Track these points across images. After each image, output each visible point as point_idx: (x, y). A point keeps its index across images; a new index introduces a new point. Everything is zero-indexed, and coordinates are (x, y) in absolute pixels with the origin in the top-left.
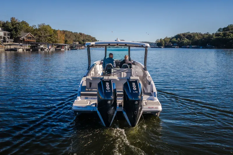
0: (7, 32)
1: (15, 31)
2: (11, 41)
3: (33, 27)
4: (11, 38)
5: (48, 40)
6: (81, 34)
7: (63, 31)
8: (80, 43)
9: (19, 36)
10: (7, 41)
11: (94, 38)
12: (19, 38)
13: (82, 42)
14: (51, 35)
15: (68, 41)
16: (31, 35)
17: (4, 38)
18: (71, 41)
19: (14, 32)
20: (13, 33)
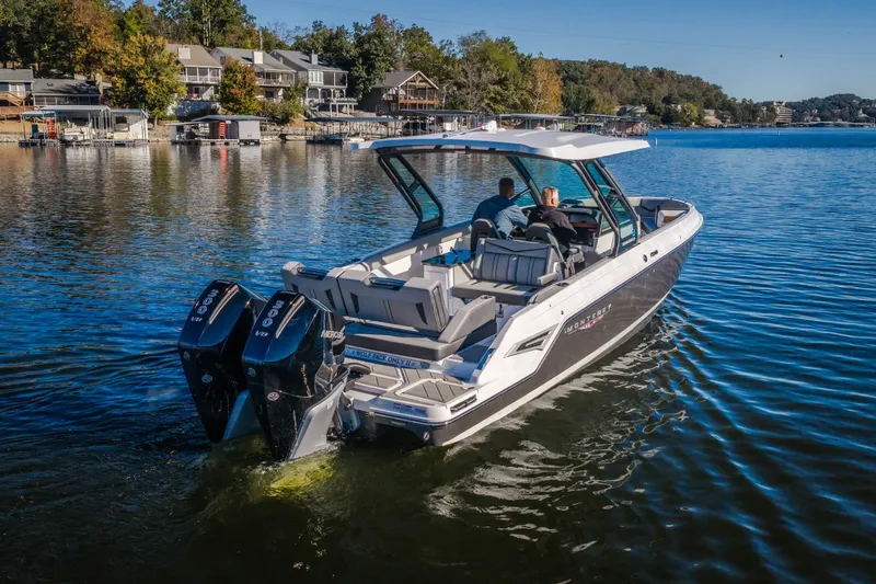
0: (336, 72)
1: (363, 64)
2: (348, 104)
3: (442, 48)
4: (350, 93)
5: (491, 99)
6: (660, 73)
7: (591, 61)
8: (651, 110)
9: (378, 84)
10: (334, 106)
11: (716, 87)
12: (379, 91)
13: (663, 106)
14: (505, 79)
15: (599, 101)
16: (427, 81)
17: (326, 93)
18: (610, 103)
19: (359, 71)
20: (357, 74)
